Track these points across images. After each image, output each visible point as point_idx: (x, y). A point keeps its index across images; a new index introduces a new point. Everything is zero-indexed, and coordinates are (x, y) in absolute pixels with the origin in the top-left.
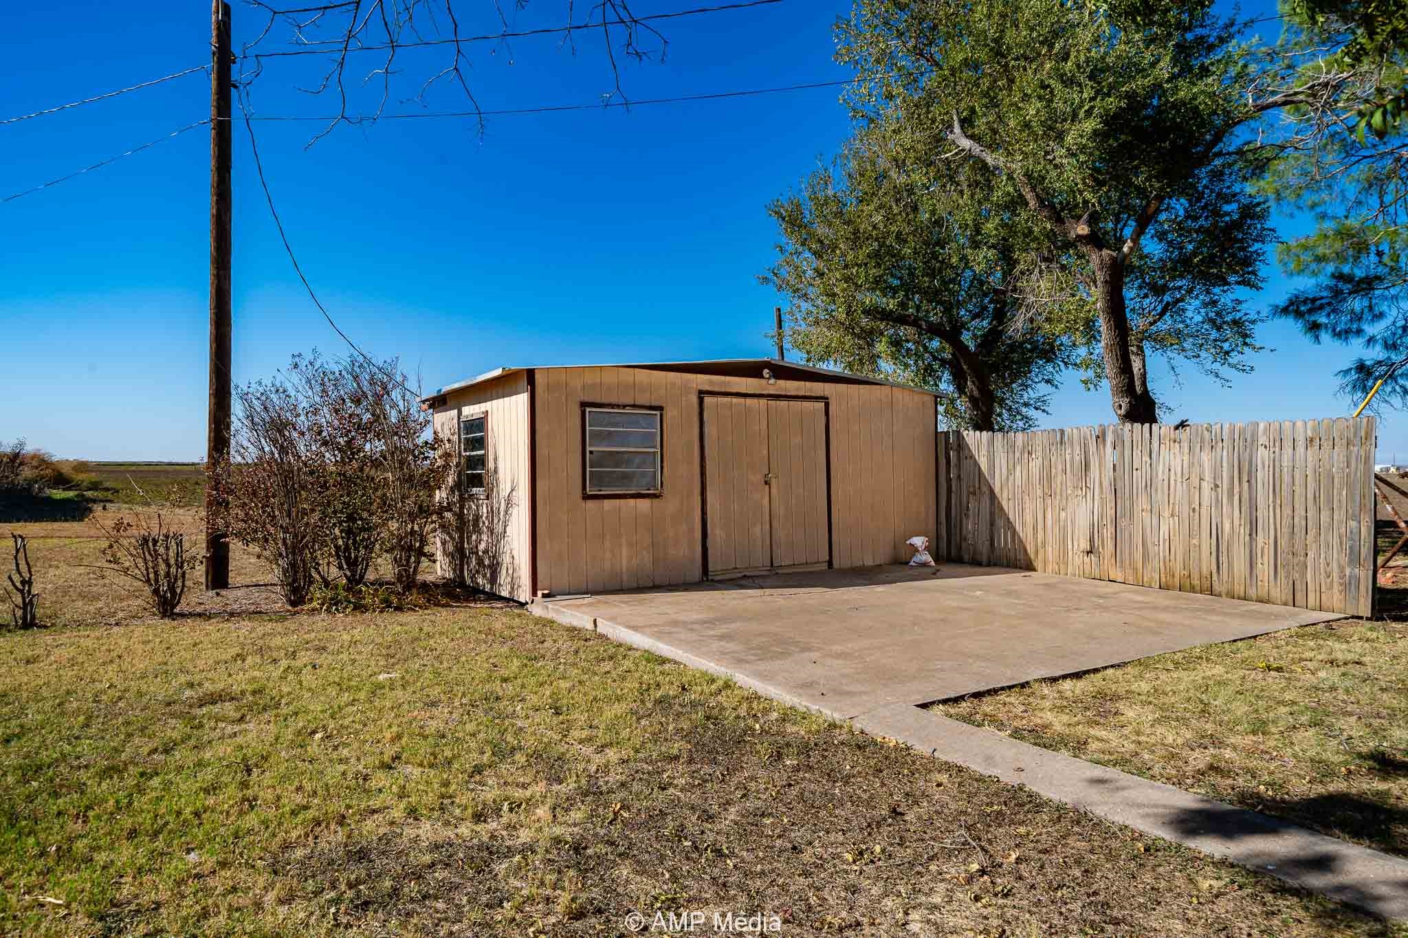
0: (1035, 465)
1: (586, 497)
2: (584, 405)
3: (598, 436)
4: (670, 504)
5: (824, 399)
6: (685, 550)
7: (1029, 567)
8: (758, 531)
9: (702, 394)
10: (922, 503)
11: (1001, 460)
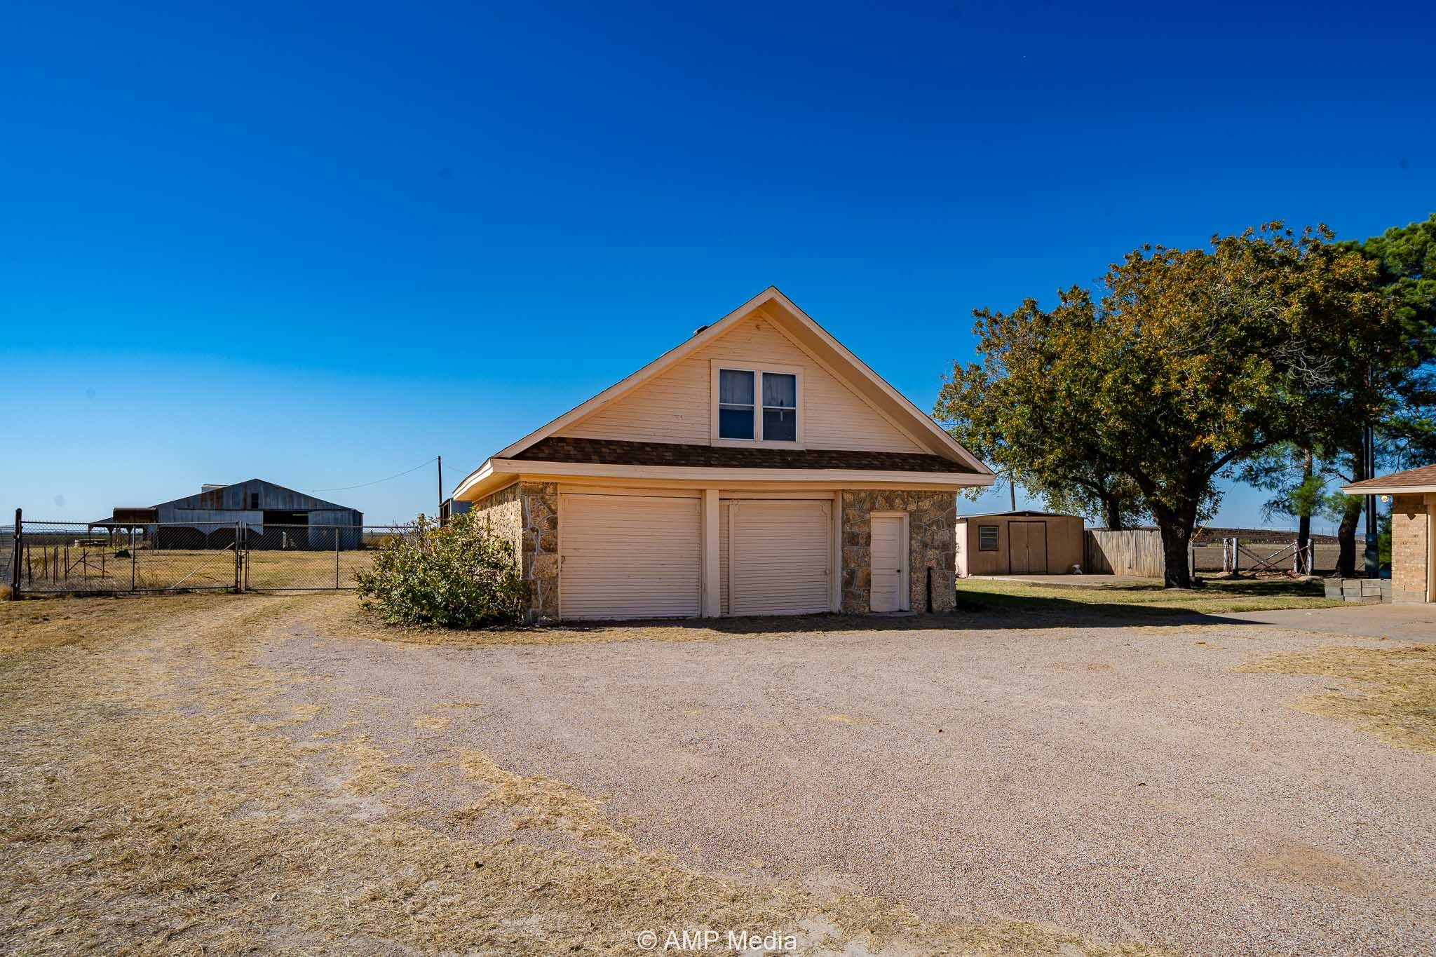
0: (1114, 541)
1: (980, 550)
2: (979, 526)
3: (983, 535)
4: (1001, 553)
5: (1045, 522)
6: (1004, 565)
7: (1112, 573)
8: (1025, 562)
9: (1009, 522)
10: (1079, 554)
11: (1104, 540)
